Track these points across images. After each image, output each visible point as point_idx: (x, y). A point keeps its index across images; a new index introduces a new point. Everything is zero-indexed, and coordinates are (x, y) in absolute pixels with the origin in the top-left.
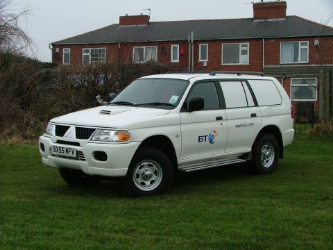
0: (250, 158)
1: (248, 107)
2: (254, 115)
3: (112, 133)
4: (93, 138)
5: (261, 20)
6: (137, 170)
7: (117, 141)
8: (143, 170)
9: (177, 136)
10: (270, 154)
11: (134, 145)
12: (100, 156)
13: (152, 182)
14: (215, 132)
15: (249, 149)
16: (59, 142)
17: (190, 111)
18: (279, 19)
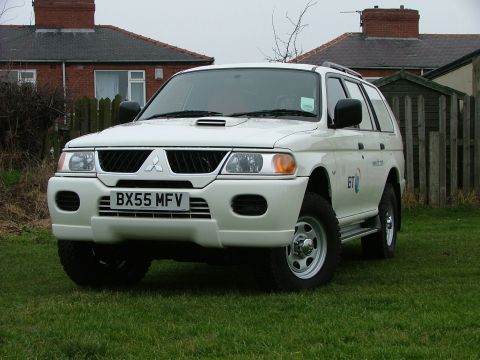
1: (373, 130)
2: (382, 147)
3: (268, 158)
11: (302, 183)
13: (309, 262)
14: (359, 170)
15: (377, 210)
18: (83, 31)
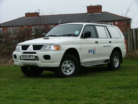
0: (109, 62)
1: (107, 38)
2: (110, 42)
3: (52, 46)
4: (43, 50)
5: (91, 14)
6: (63, 65)
7: (54, 50)
8: (66, 65)
9: (80, 49)
10: (117, 61)
11: (62, 52)
12: (47, 57)
13: (70, 71)
14: (95, 48)
15: (109, 58)
16: (24, 53)
17: (85, 38)
18: (99, 13)
